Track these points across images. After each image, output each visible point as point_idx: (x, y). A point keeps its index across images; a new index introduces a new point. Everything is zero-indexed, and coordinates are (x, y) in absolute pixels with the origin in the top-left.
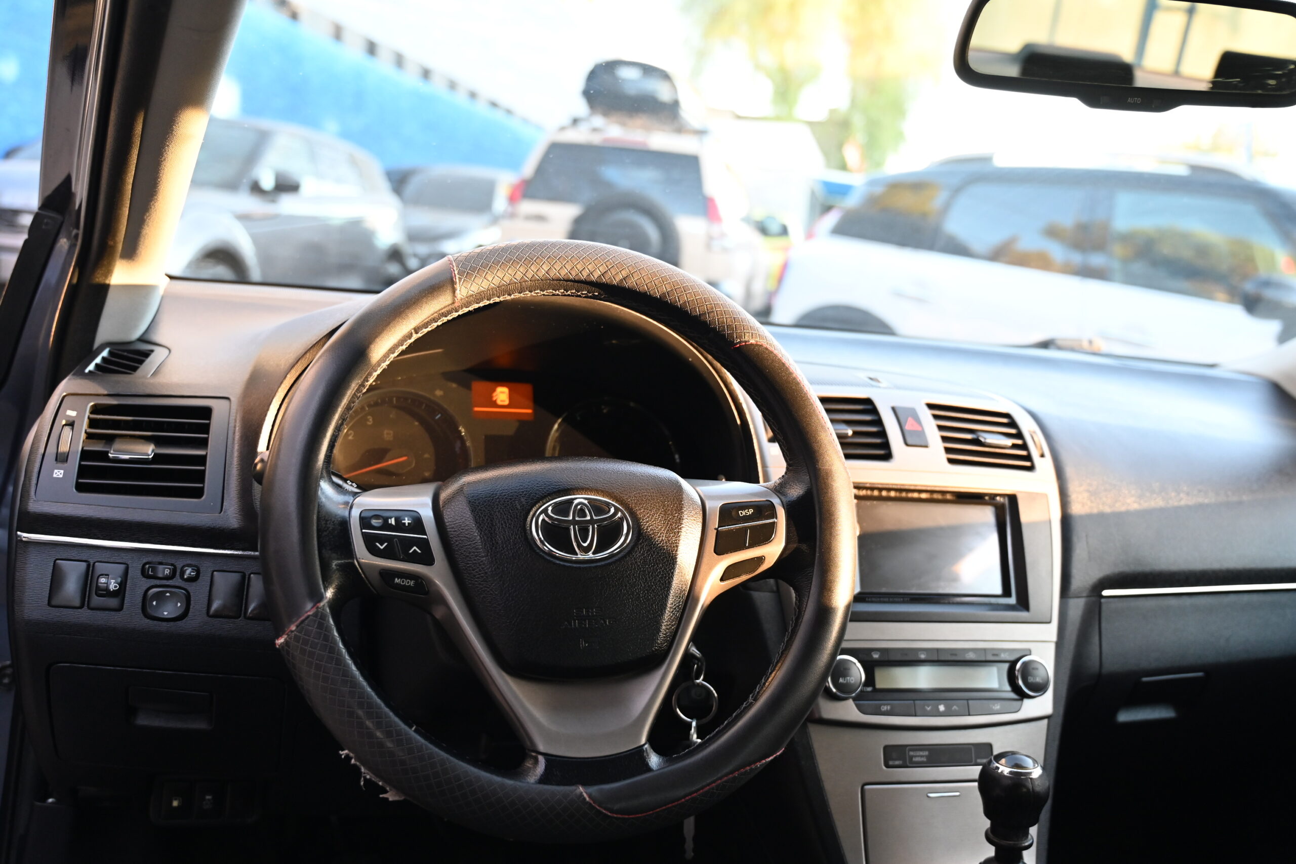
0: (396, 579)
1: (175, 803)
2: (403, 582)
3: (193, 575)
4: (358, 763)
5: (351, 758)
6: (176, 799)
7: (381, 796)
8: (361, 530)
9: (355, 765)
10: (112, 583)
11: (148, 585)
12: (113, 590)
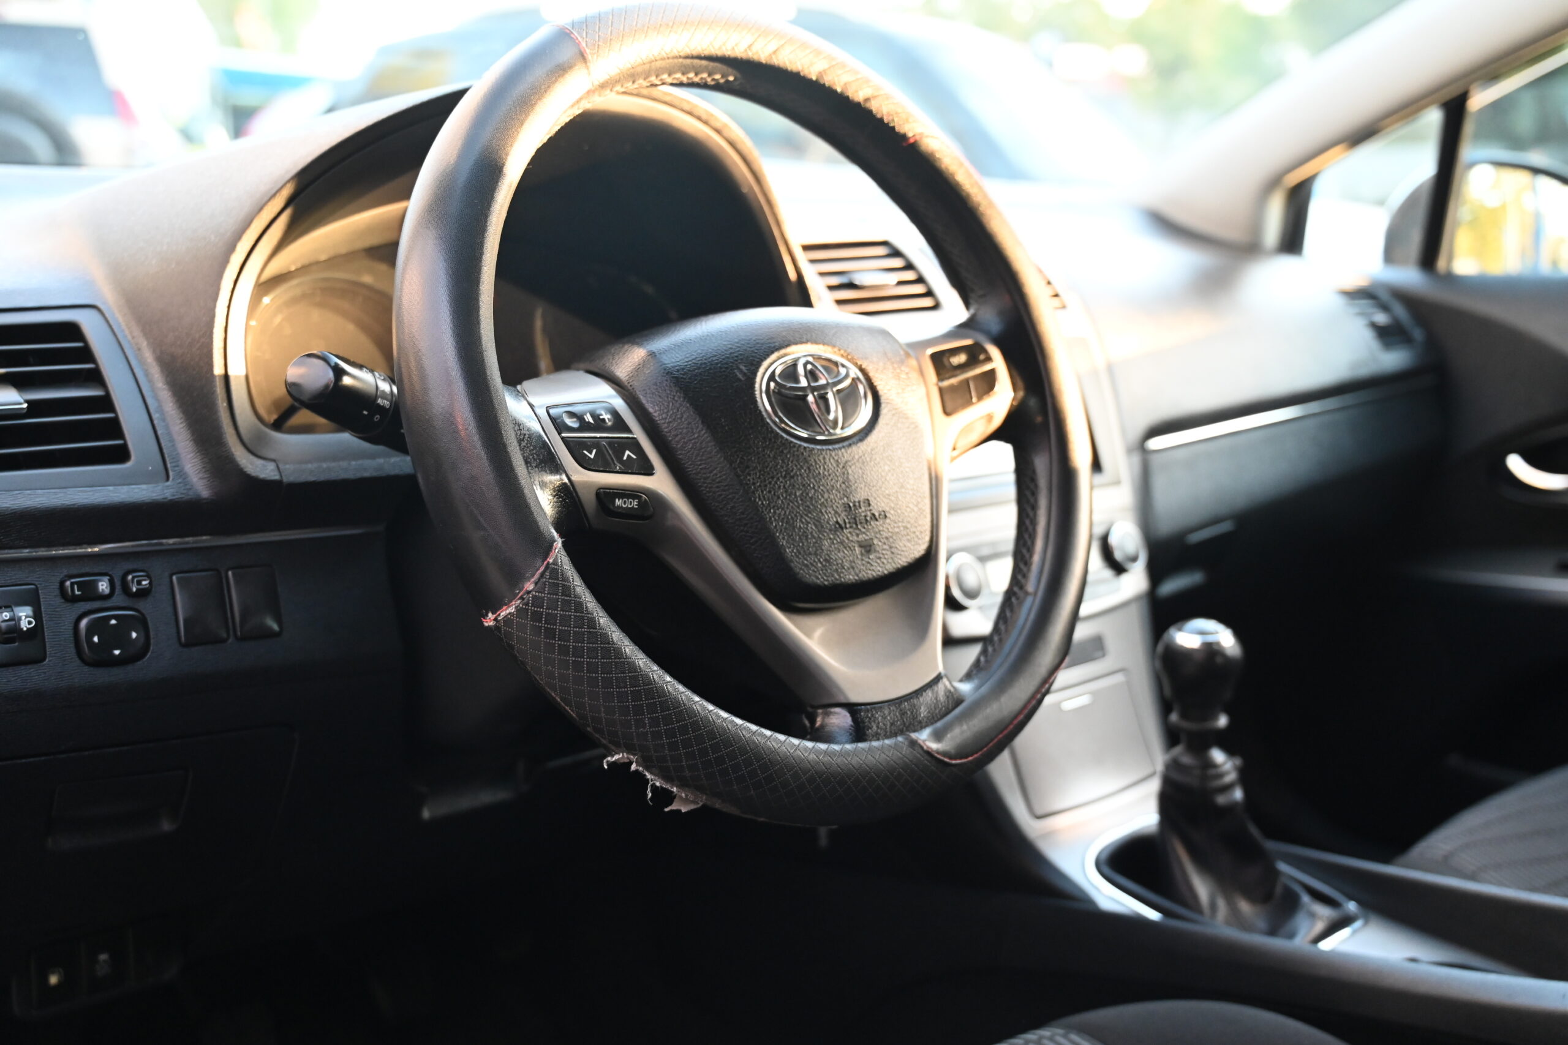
0: (617, 500)
1: (53, 980)
2: (625, 503)
3: (146, 585)
4: (641, 769)
5: (631, 763)
6: (53, 973)
7: (666, 810)
8: (559, 434)
9: (637, 771)
10: (23, 618)
11: (74, 616)
12: (28, 629)
